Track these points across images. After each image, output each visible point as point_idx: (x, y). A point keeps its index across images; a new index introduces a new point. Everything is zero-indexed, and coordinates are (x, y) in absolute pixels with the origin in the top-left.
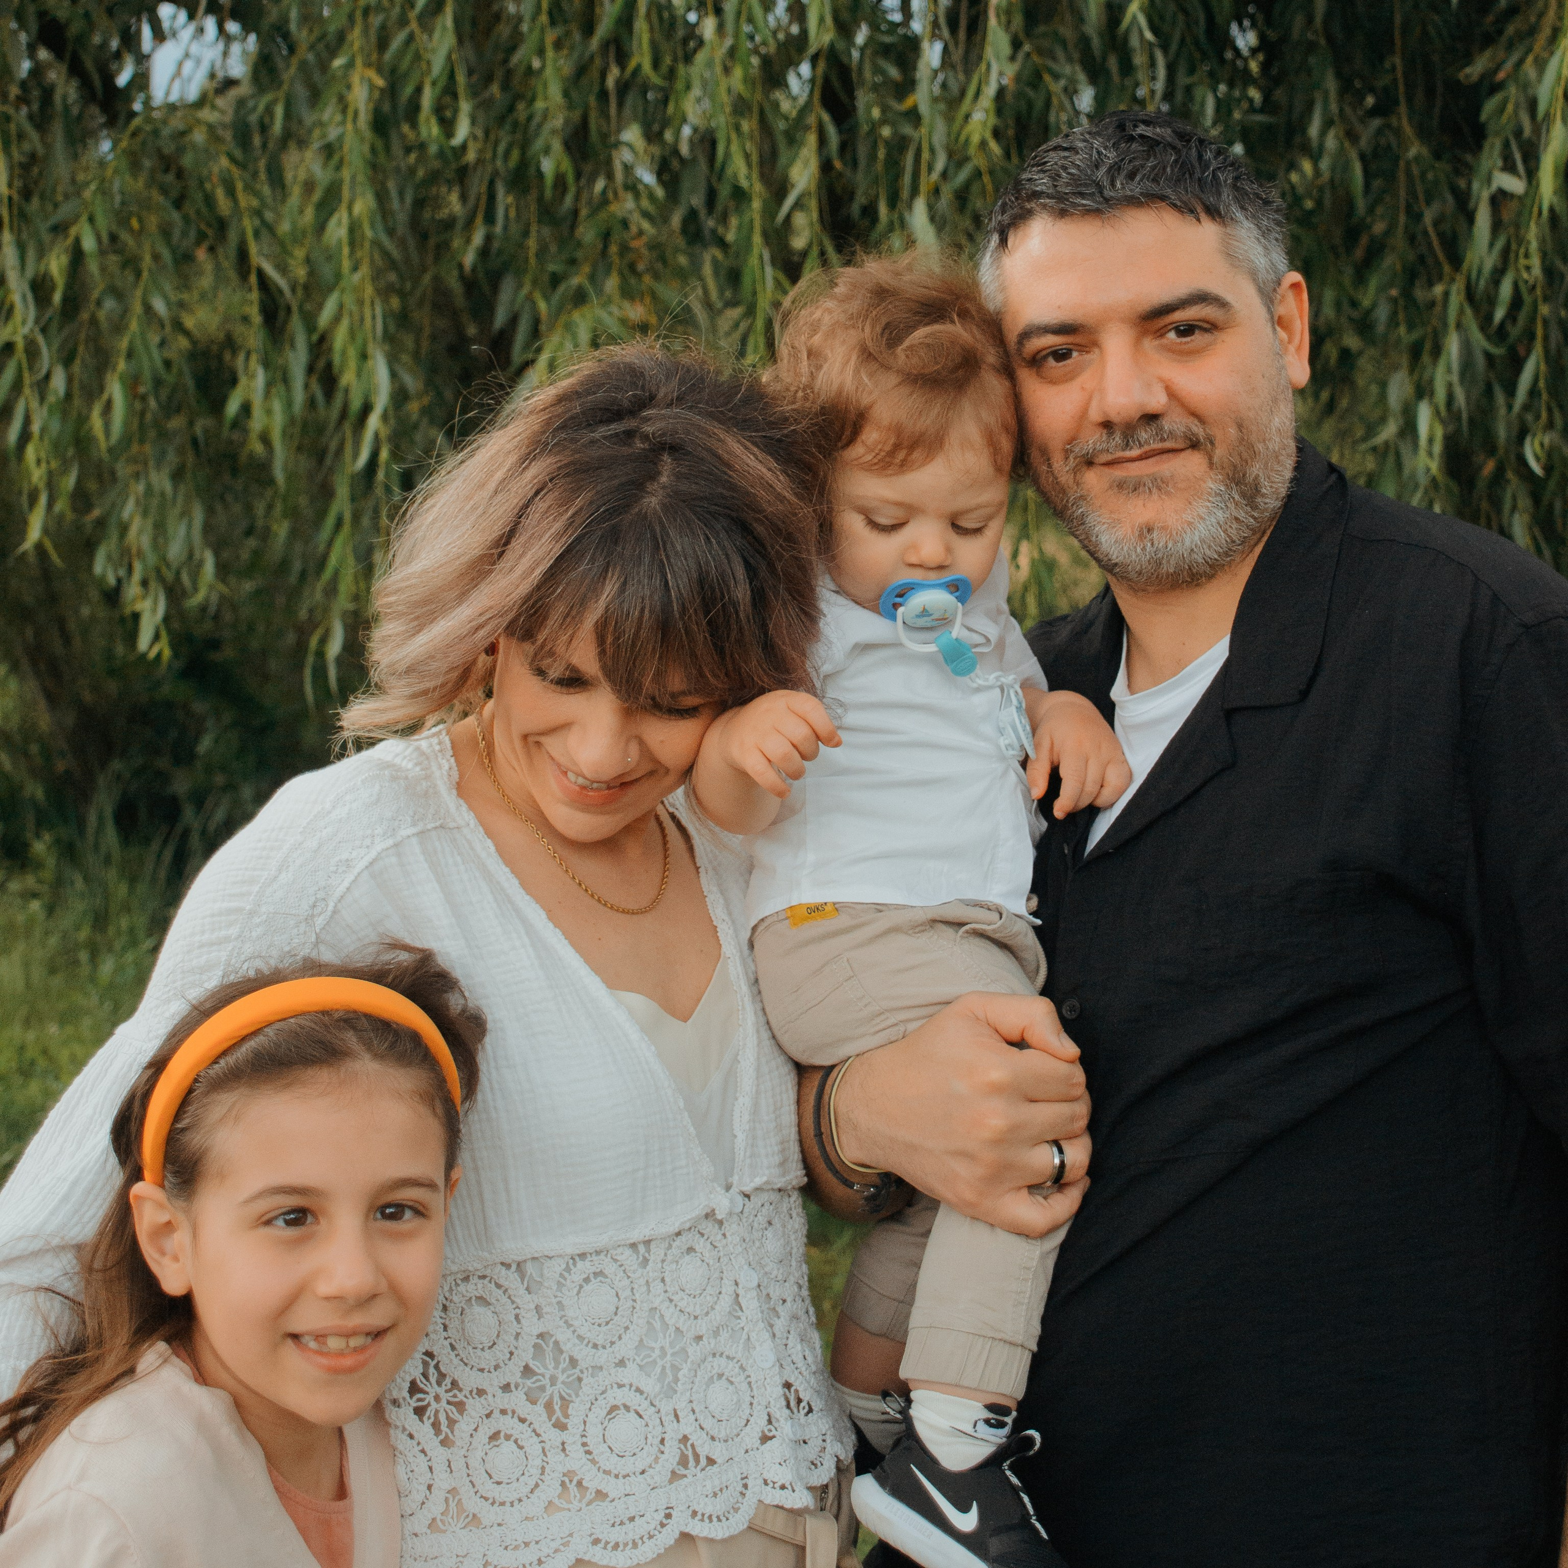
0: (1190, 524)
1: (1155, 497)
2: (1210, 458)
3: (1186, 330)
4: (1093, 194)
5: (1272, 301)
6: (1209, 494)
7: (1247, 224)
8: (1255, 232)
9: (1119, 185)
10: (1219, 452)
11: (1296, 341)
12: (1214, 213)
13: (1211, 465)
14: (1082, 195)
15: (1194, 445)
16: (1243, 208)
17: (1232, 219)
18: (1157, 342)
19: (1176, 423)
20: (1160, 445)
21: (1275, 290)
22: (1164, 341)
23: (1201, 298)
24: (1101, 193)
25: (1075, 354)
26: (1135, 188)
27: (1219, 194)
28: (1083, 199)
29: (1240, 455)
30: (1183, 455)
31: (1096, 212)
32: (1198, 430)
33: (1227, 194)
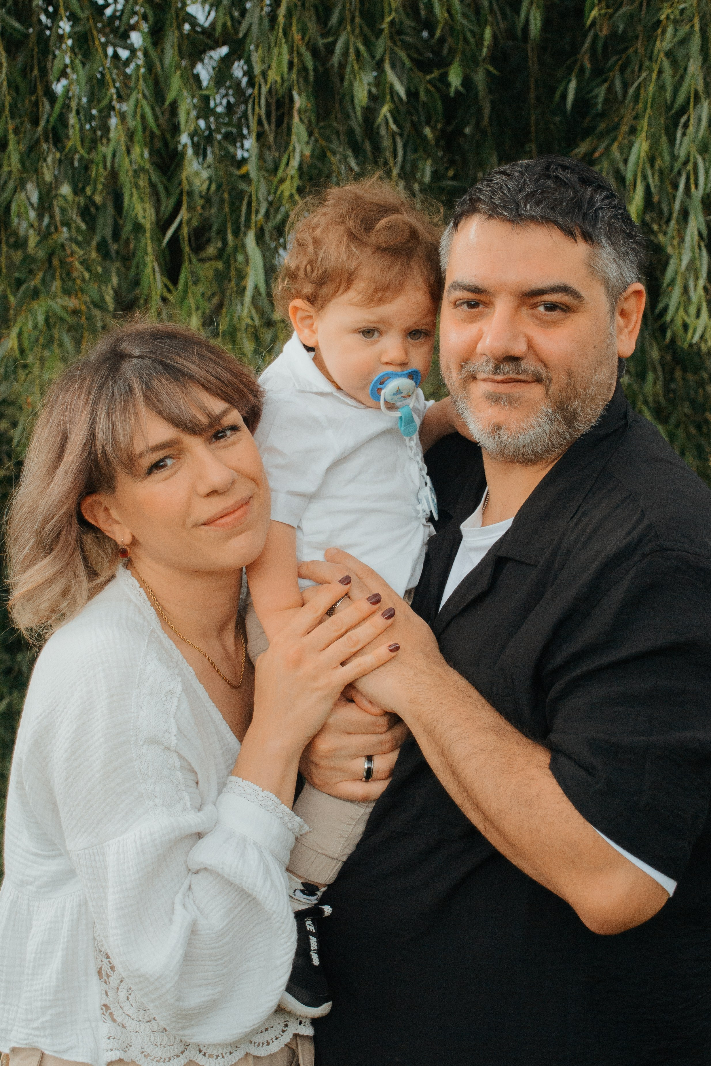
0: (524, 430)
1: (507, 407)
2: (547, 391)
3: (551, 307)
4: (511, 209)
5: (616, 300)
6: (541, 413)
7: (609, 249)
8: (613, 254)
9: (528, 207)
10: (553, 389)
11: (631, 327)
12: (588, 237)
13: (547, 395)
14: (505, 208)
15: (538, 380)
16: (609, 238)
17: (599, 243)
18: (531, 311)
19: (529, 364)
20: (516, 376)
21: (621, 293)
22: (535, 311)
23: (565, 289)
24: (517, 209)
25: (481, 306)
26: (537, 212)
27: (595, 225)
28: (505, 211)
29: (567, 393)
30: (530, 385)
31: (511, 222)
32: (543, 371)
33: (601, 227)
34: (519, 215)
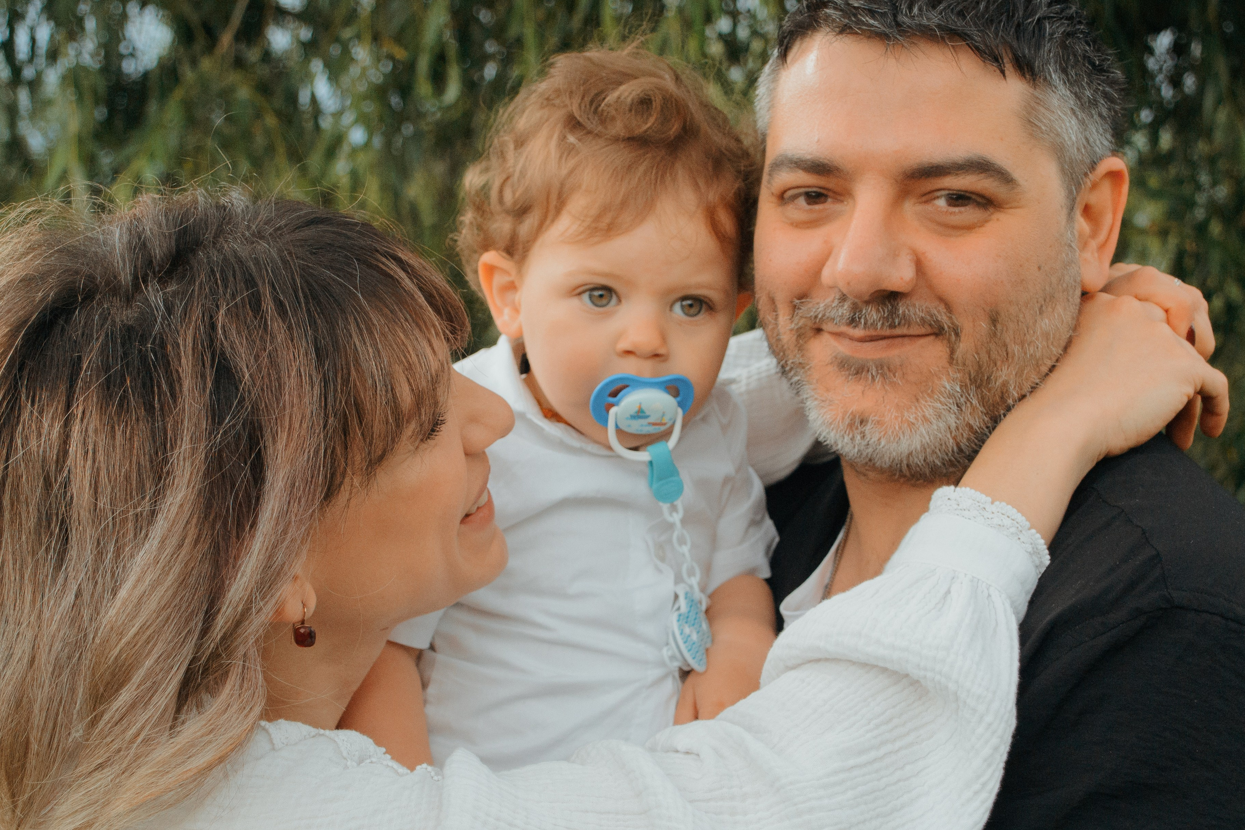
1: (878, 385)
2: (952, 352)
3: (959, 198)
4: (883, 15)
5: (1078, 186)
6: (941, 393)
7: (1063, 90)
8: (1072, 101)
9: (916, 10)
10: (965, 347)
11: (1102, 236)
12: (1025, 68)
13: (951, 360)
14: (872, 13)
15: (938, 332)
16: (1064, 71)
17: (1045, 79)
18: (919, 208)
21: (1086, 175)
22: (929, 207)
23: (983, 164)
24: (895, 16)
25: (829, 200)
26: (933, 19)
27: (1038, 47)
28: (873, 18)
29: (989, 353)
31: (883, 37)
32: (944, 319)
33: (1049, 51)
34: (898, 25)
